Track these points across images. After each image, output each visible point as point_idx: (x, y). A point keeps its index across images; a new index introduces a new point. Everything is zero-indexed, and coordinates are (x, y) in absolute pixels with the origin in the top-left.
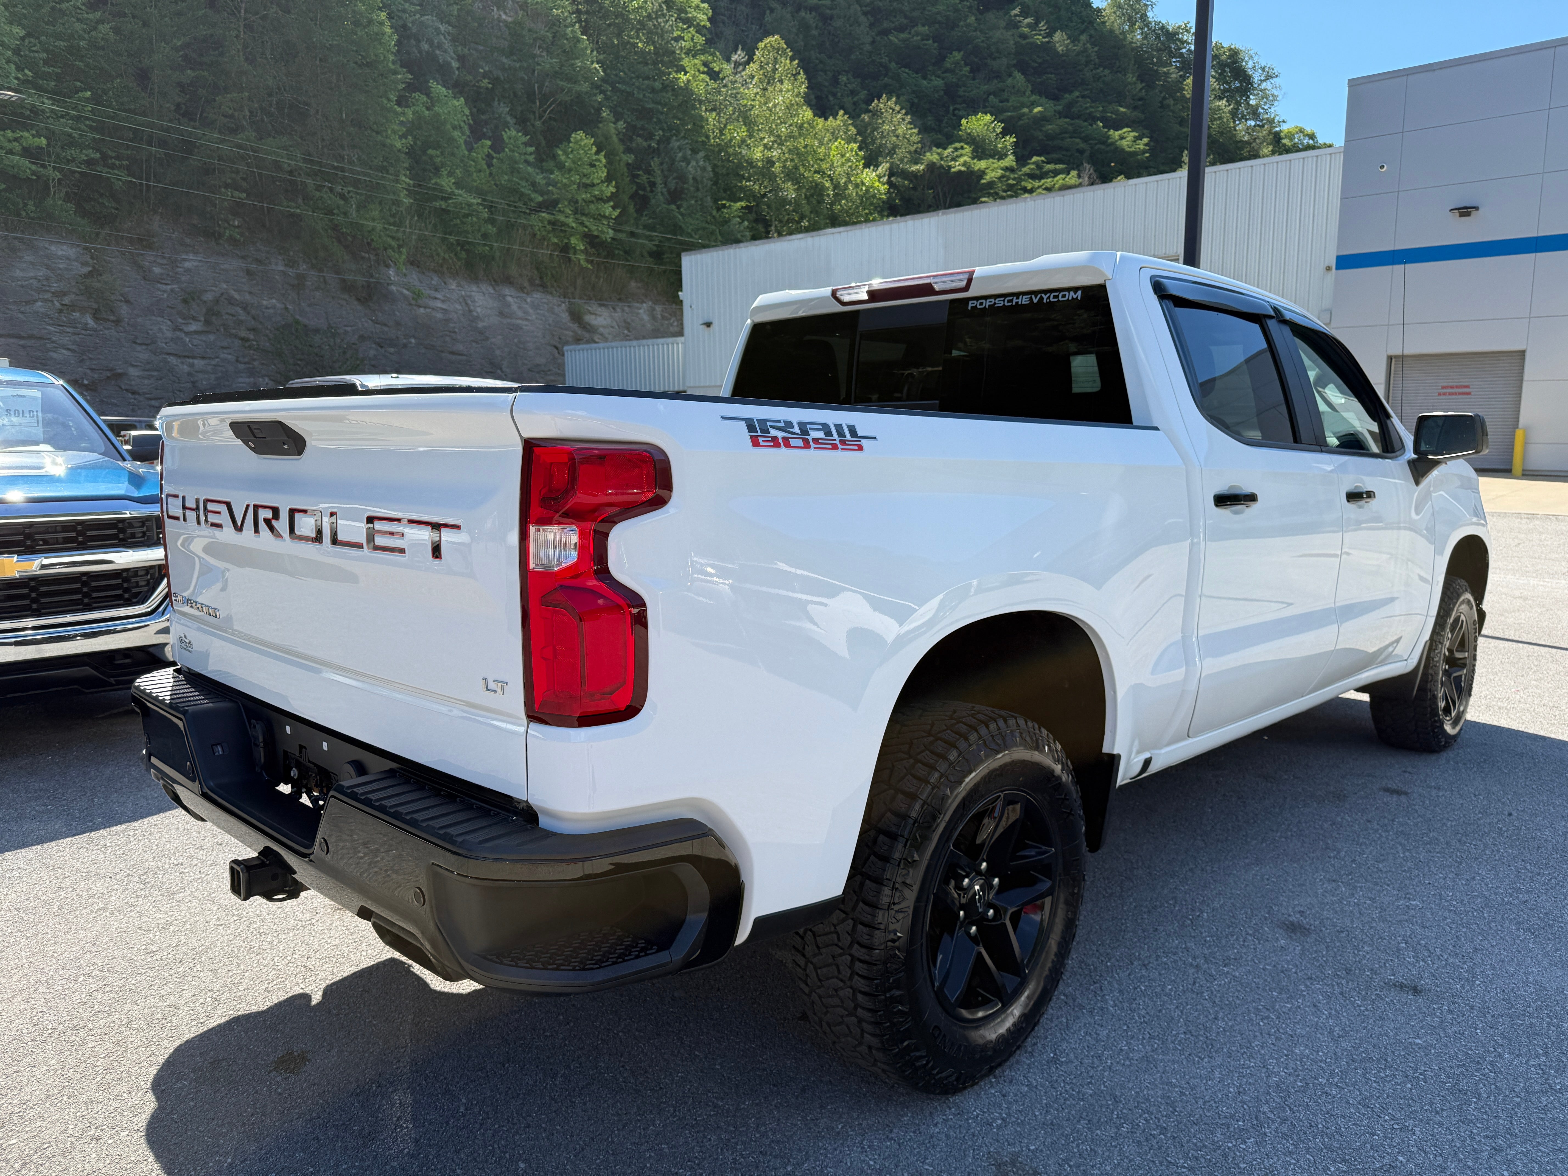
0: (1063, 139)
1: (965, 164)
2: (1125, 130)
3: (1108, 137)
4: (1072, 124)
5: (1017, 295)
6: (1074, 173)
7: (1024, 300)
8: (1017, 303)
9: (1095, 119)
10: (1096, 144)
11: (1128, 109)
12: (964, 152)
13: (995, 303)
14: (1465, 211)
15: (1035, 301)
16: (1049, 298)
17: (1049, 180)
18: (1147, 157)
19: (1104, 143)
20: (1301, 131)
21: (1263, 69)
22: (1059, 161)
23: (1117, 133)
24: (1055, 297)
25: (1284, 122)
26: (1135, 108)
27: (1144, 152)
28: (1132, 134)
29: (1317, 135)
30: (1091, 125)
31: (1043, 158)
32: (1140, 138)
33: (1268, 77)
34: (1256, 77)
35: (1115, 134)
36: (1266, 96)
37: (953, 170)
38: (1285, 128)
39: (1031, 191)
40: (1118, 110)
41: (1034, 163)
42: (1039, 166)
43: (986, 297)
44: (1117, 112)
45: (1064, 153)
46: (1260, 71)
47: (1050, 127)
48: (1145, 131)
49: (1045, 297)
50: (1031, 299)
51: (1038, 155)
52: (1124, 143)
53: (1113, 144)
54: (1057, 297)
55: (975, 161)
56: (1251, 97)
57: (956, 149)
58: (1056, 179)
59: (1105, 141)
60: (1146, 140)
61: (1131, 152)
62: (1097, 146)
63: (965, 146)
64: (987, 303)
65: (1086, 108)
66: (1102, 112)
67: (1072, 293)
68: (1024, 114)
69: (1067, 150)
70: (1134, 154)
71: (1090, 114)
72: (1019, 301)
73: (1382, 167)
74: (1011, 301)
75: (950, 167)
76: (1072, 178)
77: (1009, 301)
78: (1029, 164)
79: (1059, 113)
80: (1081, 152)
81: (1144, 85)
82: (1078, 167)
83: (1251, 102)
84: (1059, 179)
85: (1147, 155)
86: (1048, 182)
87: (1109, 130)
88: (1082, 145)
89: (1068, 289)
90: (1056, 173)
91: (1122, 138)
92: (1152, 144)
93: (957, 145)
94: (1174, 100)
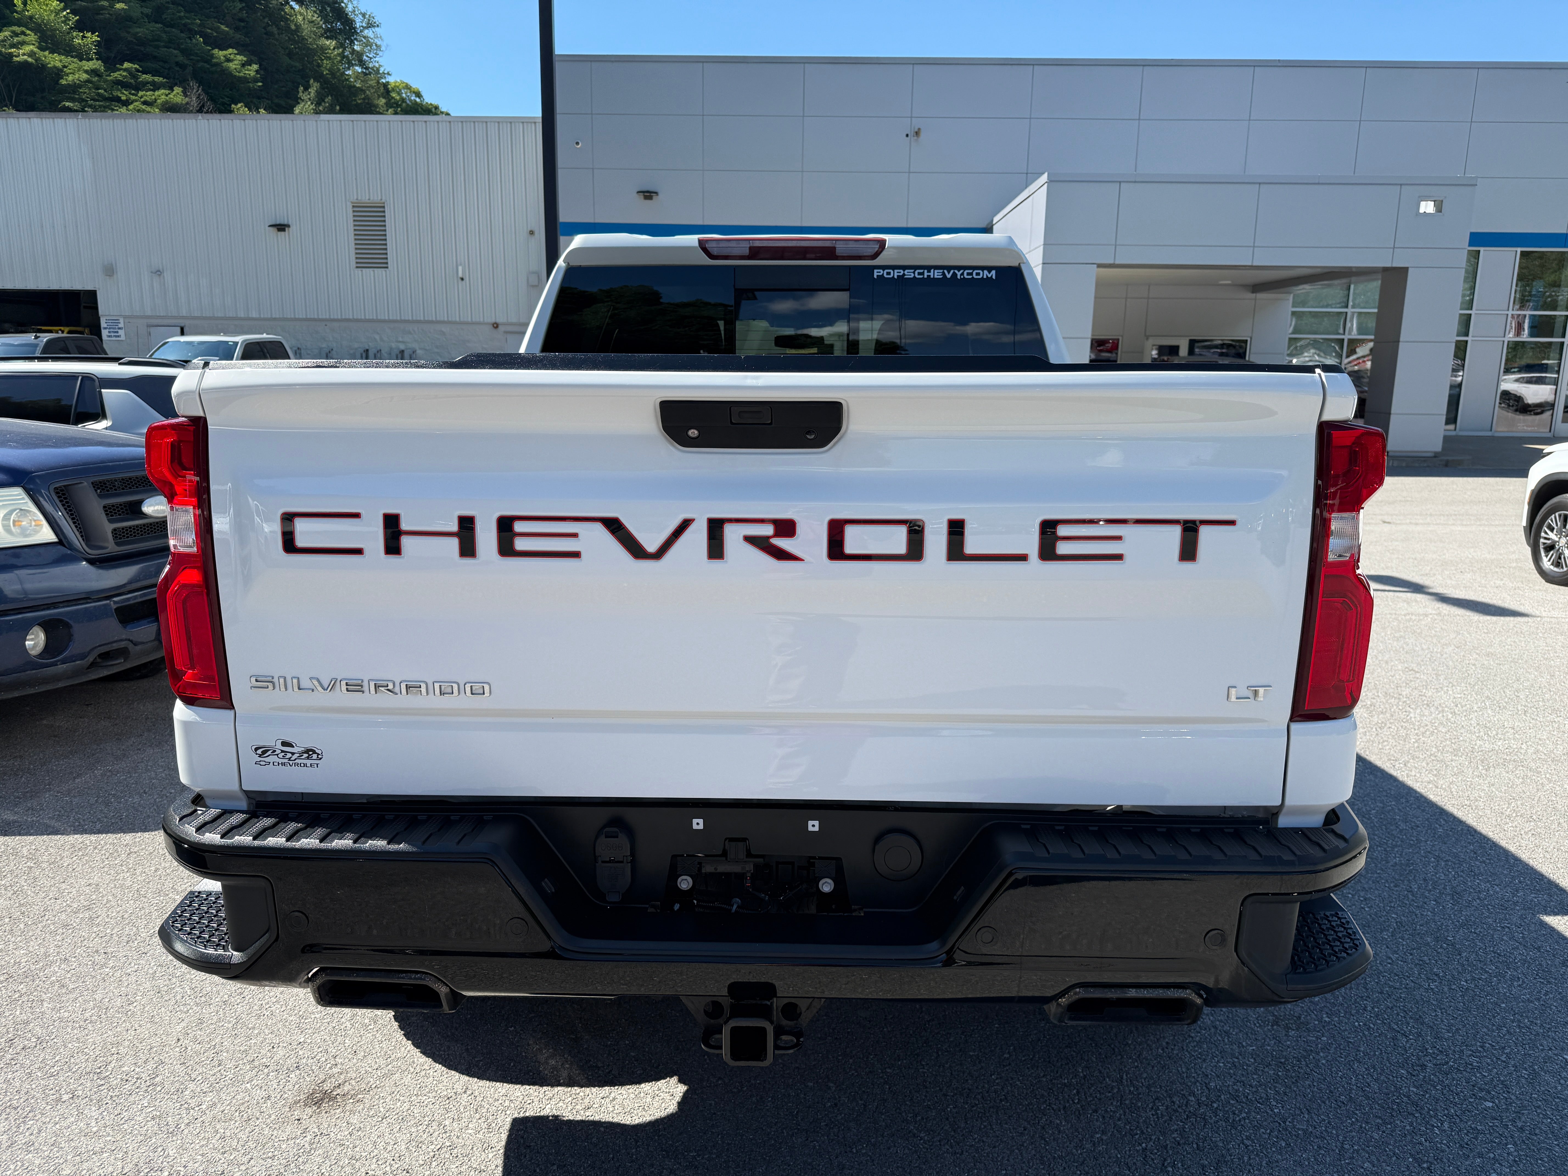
0: (157, 47)
1: (32, 54)
2: (230, 51)
3: (212, 56)
4: (165, 32)
5: (929, 268)
6: (178, 90)
7: (937, 274)
8: (929, 276)
9: (192, 33)
10: (198, 61)
11: (231, 29)
12: (27, 39)
13: (904, 274)
14: (648, 195)
15: (949, 276)
16: (962, 274)
17: (149, 93)
18: (259, 86)
19: (208, 62)
20: (408, 87)
21: (364, 15)
22: (155, 73)
23: (222, 53)
24: (968, 274)
25: (388, 74)
26: (237, 29)
27: (255, 80)
28: (239, 57)
29: (423, 94)
30: (190, 38)
31: (136, 66)
32: (249, 63)
33: (370, 25)
34: (359, 22)
35: (220, 54)
36: (368, 44)
37: (15, 59)
38: (391, 80)
39: (126, 103)
40: (219, 27)
41: (125, 70)
42: (132, 74)
43: (894, 268)
44: (217, 30)
45: (161, 63)
46: (360, 16)
47: (138, 30)
48: (253, 58)
49: (959, 274)
50: (944, 274)
51: (129, 61)
52: (232, 66)
53: (218, 64)
54: (971, 274)
55: (47, 53)
56: (356, 43)
57: (16, 34)
58: (157, 93)
59: (208, 59)
60: (255, 67)
61: (239, 77)
62: (200, 64)
63: (28, 32)
64: (896, 274)
65: (181, 18)
66: (200, 25)
67: (986, 272)
68: (103, 8)
69: (165, 62)
70: (245, 80)
71: (185, 25)
72: (931, 274)
73: (577, 143)
74: (923, 274)
75: (11, 55)
76: (177, 96)
77: (919, 274)
78: (119, 70)
79: (147, 16)
80: (183, 67)
81: (244, 5)
82: (182, 82)
83: (355, 47)
84: (161, 95)
85: (260, 84)
86: (148, 95)
87: (213, 49)
88: (181, 59)
89: (983, 268)
90: (156, 87)
91: (229, 60)
92: (262, 72)
93: (15, 28)
94: (279, 29)
